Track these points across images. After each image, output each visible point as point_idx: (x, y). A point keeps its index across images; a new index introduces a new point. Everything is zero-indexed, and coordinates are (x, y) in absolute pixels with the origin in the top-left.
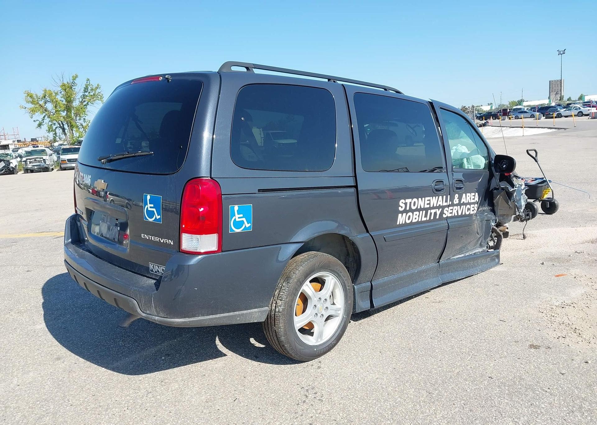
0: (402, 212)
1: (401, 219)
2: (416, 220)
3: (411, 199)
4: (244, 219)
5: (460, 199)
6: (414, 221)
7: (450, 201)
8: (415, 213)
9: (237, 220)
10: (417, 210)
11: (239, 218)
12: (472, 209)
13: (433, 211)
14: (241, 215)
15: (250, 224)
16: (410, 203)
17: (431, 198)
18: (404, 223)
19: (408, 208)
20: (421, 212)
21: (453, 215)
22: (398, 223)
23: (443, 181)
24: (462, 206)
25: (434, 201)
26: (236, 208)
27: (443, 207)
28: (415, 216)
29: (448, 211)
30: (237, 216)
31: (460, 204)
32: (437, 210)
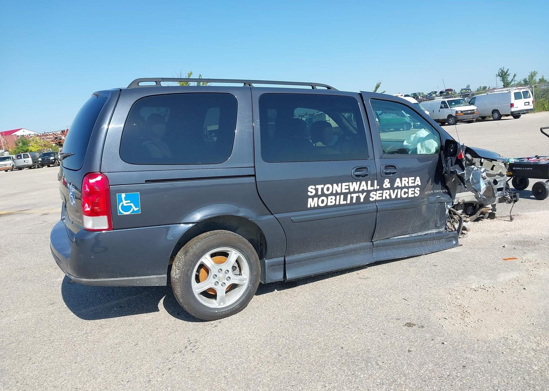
0: (313, 197)
1: (312, 203)
2: (333, 203)
3: (323, 185)
4: (132, 204)
5: (392, 182)
6: (329, 204)
7: (377, 186)
8: (329, 198)
9: (125, 205)
10: (332, 194)
11: (126, 203)
12: (410, 192)
13: (355, 196)
14: (129, 201)
15: (138, 208)
16: (322, 189)
17: (351, 183)
18: (316, 206)
19: (320, 193)
20: (338, 197)
21: (384, 198)
22: (309, 206)
23: (366, 168)
24: (396, 191)
25: (354, 186)
26: (123, 195)
27: (369, 192)
28: (329, 200)
29: (376, 195)
30: (124, 202)
31: (392, 188)
32: (360, 194)
